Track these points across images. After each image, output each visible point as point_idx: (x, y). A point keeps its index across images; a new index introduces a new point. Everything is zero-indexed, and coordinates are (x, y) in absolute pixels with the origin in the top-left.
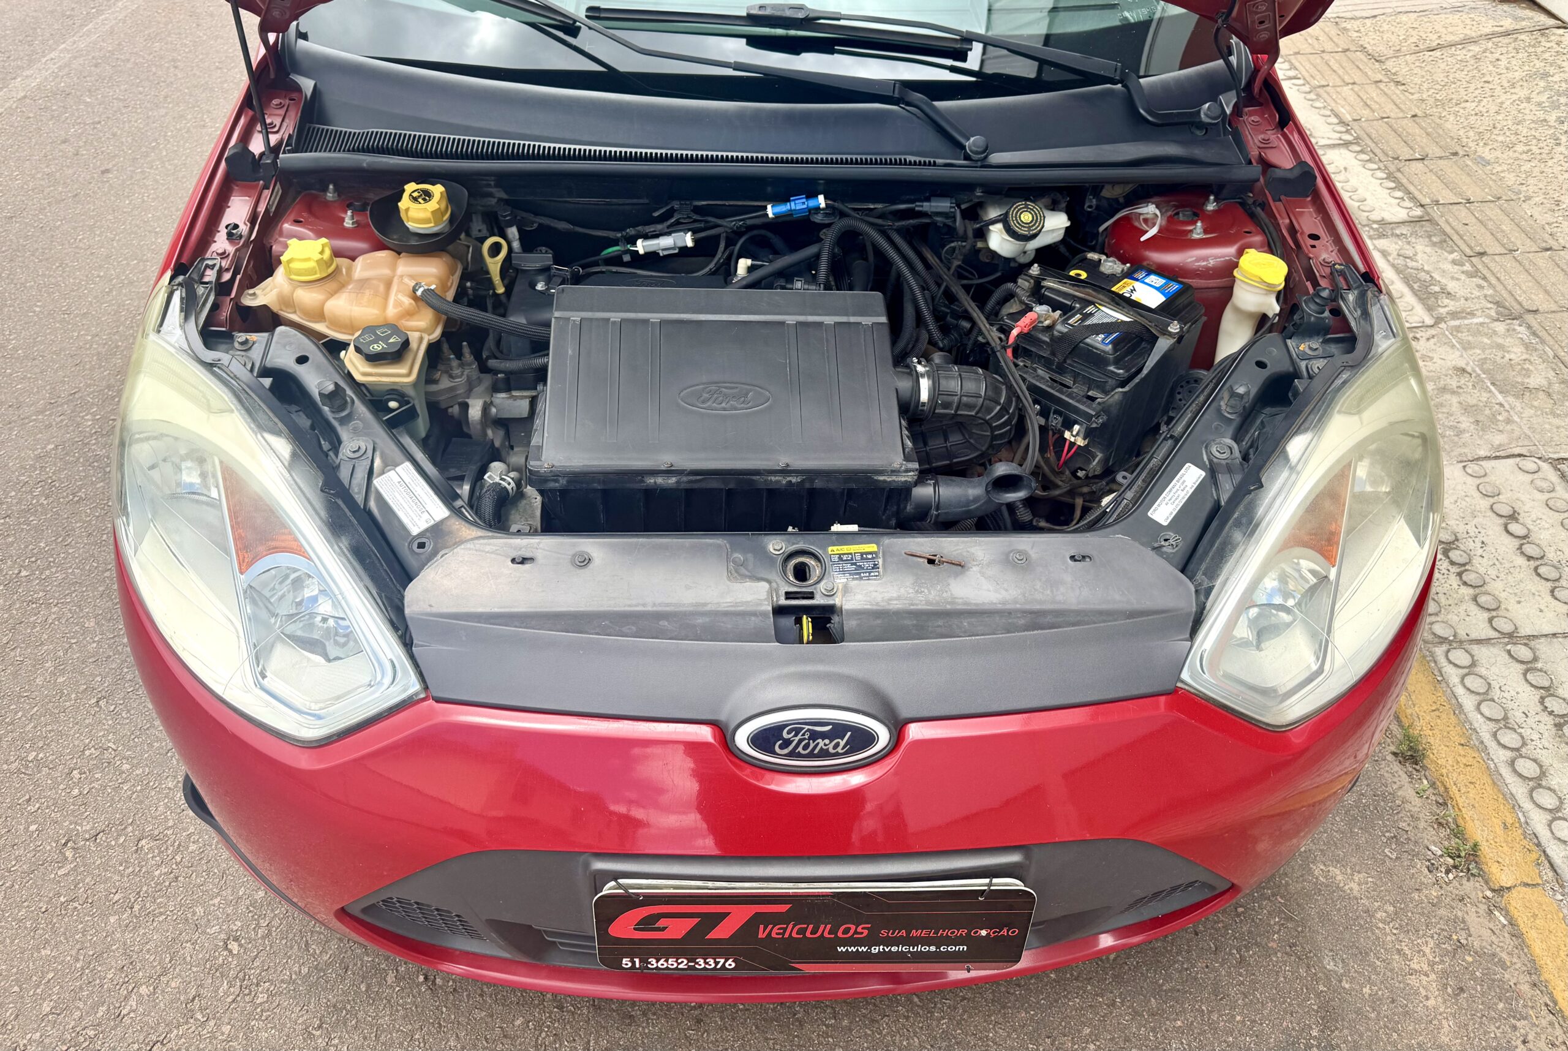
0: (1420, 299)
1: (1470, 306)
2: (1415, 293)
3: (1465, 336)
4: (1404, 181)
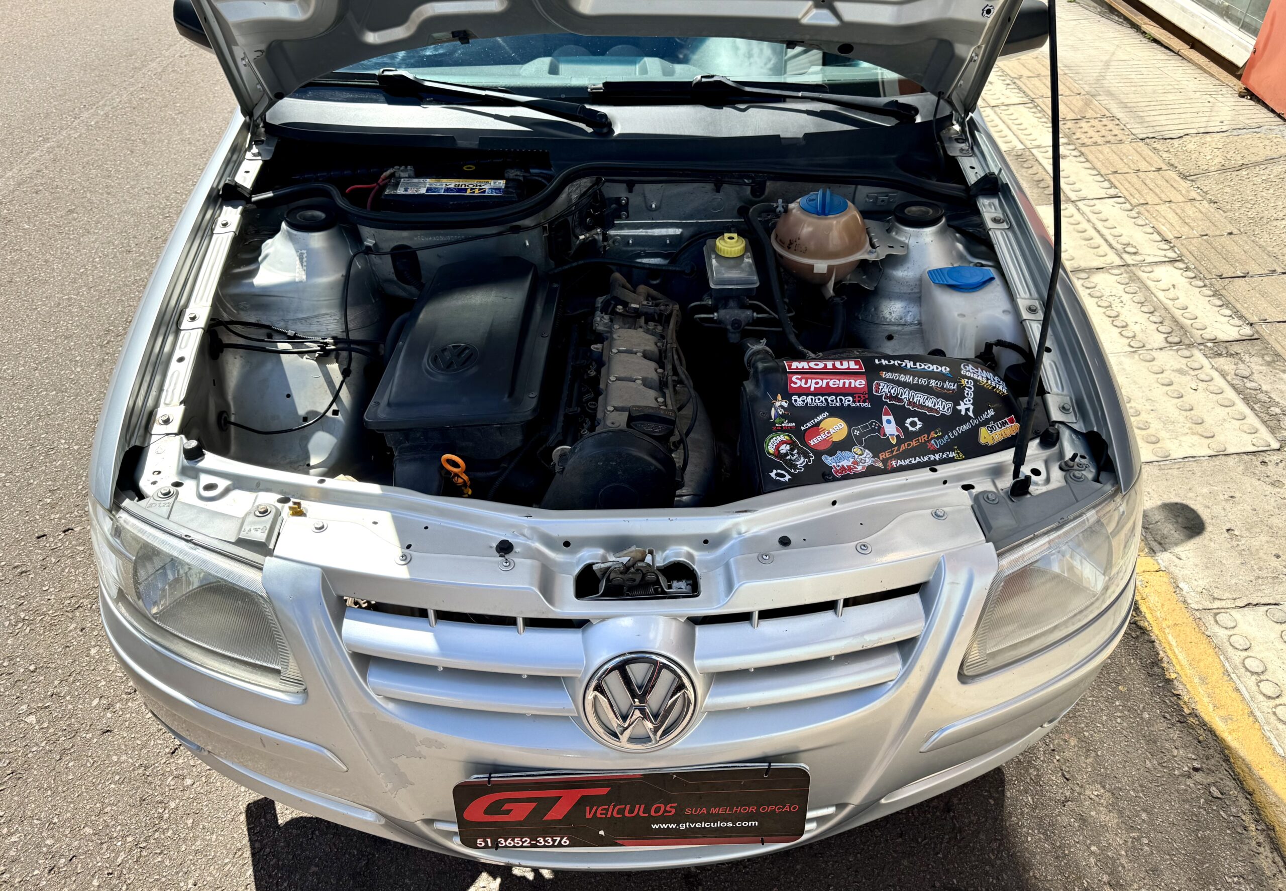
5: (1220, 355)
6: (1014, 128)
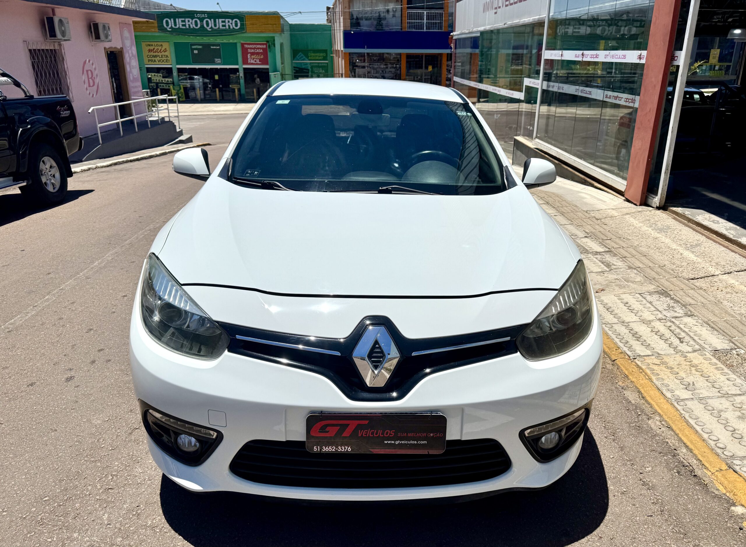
0: (606, 266)
1: (620, 267)
2: (605, 265)
3: (618, 272)
4: (604, 244)
5: (597, 255)
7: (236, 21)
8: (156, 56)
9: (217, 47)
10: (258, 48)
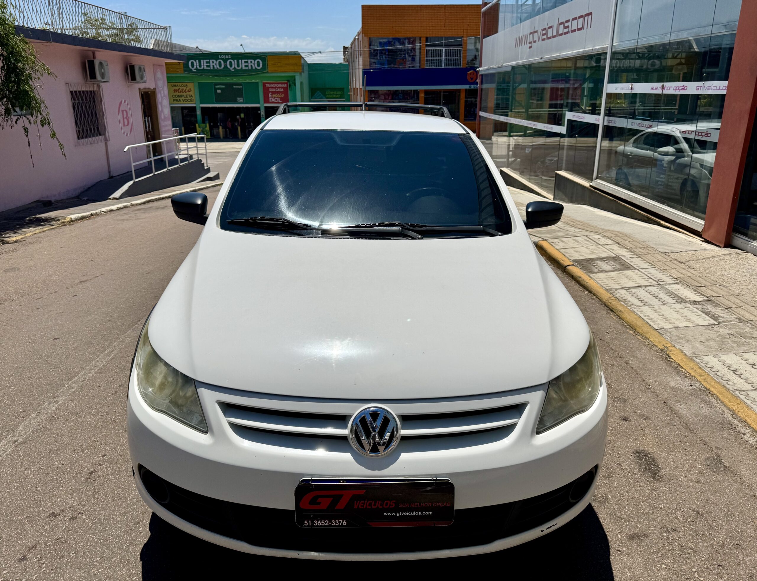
5: (696, 304)
6: (611, 250)
7: (258, 62)
8: (180, 96)
9: (240, 87)
10: (279, 88)
